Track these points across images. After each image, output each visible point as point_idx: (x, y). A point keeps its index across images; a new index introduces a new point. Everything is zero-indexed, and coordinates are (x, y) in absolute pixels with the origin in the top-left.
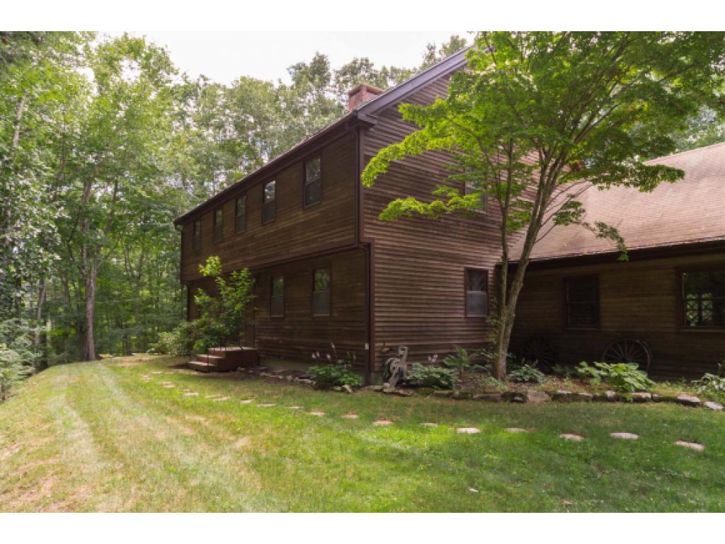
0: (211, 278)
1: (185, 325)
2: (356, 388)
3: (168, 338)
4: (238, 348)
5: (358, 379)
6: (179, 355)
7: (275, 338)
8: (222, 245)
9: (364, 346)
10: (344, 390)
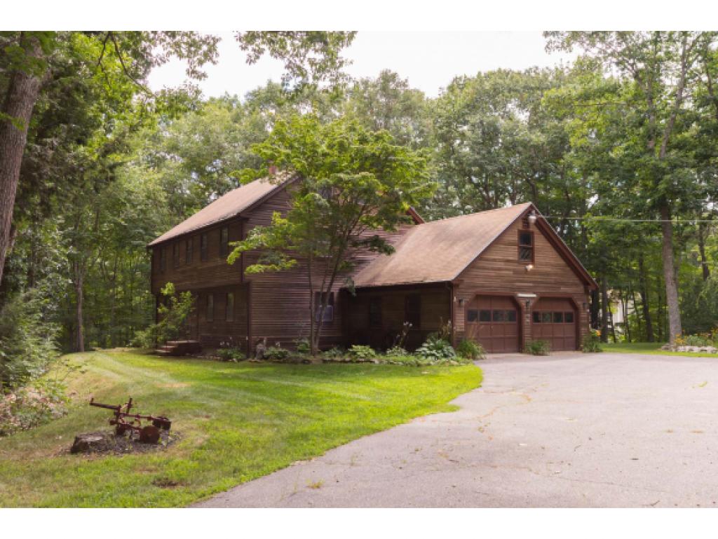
0: (168, 296)
1: (153, 326)
2: (239, 360)
3: (141, 335)
4: (185, 342)
5: (242, 356)
6: (150, 348)
7: (208, 334)
8: (179, 270)
9: (245, 338)
10: (233, 361)
